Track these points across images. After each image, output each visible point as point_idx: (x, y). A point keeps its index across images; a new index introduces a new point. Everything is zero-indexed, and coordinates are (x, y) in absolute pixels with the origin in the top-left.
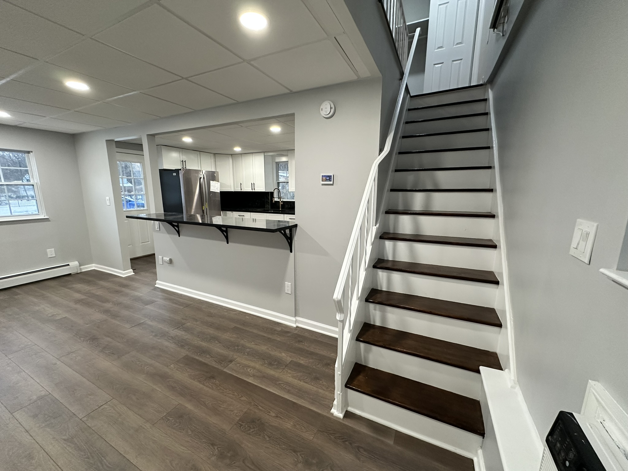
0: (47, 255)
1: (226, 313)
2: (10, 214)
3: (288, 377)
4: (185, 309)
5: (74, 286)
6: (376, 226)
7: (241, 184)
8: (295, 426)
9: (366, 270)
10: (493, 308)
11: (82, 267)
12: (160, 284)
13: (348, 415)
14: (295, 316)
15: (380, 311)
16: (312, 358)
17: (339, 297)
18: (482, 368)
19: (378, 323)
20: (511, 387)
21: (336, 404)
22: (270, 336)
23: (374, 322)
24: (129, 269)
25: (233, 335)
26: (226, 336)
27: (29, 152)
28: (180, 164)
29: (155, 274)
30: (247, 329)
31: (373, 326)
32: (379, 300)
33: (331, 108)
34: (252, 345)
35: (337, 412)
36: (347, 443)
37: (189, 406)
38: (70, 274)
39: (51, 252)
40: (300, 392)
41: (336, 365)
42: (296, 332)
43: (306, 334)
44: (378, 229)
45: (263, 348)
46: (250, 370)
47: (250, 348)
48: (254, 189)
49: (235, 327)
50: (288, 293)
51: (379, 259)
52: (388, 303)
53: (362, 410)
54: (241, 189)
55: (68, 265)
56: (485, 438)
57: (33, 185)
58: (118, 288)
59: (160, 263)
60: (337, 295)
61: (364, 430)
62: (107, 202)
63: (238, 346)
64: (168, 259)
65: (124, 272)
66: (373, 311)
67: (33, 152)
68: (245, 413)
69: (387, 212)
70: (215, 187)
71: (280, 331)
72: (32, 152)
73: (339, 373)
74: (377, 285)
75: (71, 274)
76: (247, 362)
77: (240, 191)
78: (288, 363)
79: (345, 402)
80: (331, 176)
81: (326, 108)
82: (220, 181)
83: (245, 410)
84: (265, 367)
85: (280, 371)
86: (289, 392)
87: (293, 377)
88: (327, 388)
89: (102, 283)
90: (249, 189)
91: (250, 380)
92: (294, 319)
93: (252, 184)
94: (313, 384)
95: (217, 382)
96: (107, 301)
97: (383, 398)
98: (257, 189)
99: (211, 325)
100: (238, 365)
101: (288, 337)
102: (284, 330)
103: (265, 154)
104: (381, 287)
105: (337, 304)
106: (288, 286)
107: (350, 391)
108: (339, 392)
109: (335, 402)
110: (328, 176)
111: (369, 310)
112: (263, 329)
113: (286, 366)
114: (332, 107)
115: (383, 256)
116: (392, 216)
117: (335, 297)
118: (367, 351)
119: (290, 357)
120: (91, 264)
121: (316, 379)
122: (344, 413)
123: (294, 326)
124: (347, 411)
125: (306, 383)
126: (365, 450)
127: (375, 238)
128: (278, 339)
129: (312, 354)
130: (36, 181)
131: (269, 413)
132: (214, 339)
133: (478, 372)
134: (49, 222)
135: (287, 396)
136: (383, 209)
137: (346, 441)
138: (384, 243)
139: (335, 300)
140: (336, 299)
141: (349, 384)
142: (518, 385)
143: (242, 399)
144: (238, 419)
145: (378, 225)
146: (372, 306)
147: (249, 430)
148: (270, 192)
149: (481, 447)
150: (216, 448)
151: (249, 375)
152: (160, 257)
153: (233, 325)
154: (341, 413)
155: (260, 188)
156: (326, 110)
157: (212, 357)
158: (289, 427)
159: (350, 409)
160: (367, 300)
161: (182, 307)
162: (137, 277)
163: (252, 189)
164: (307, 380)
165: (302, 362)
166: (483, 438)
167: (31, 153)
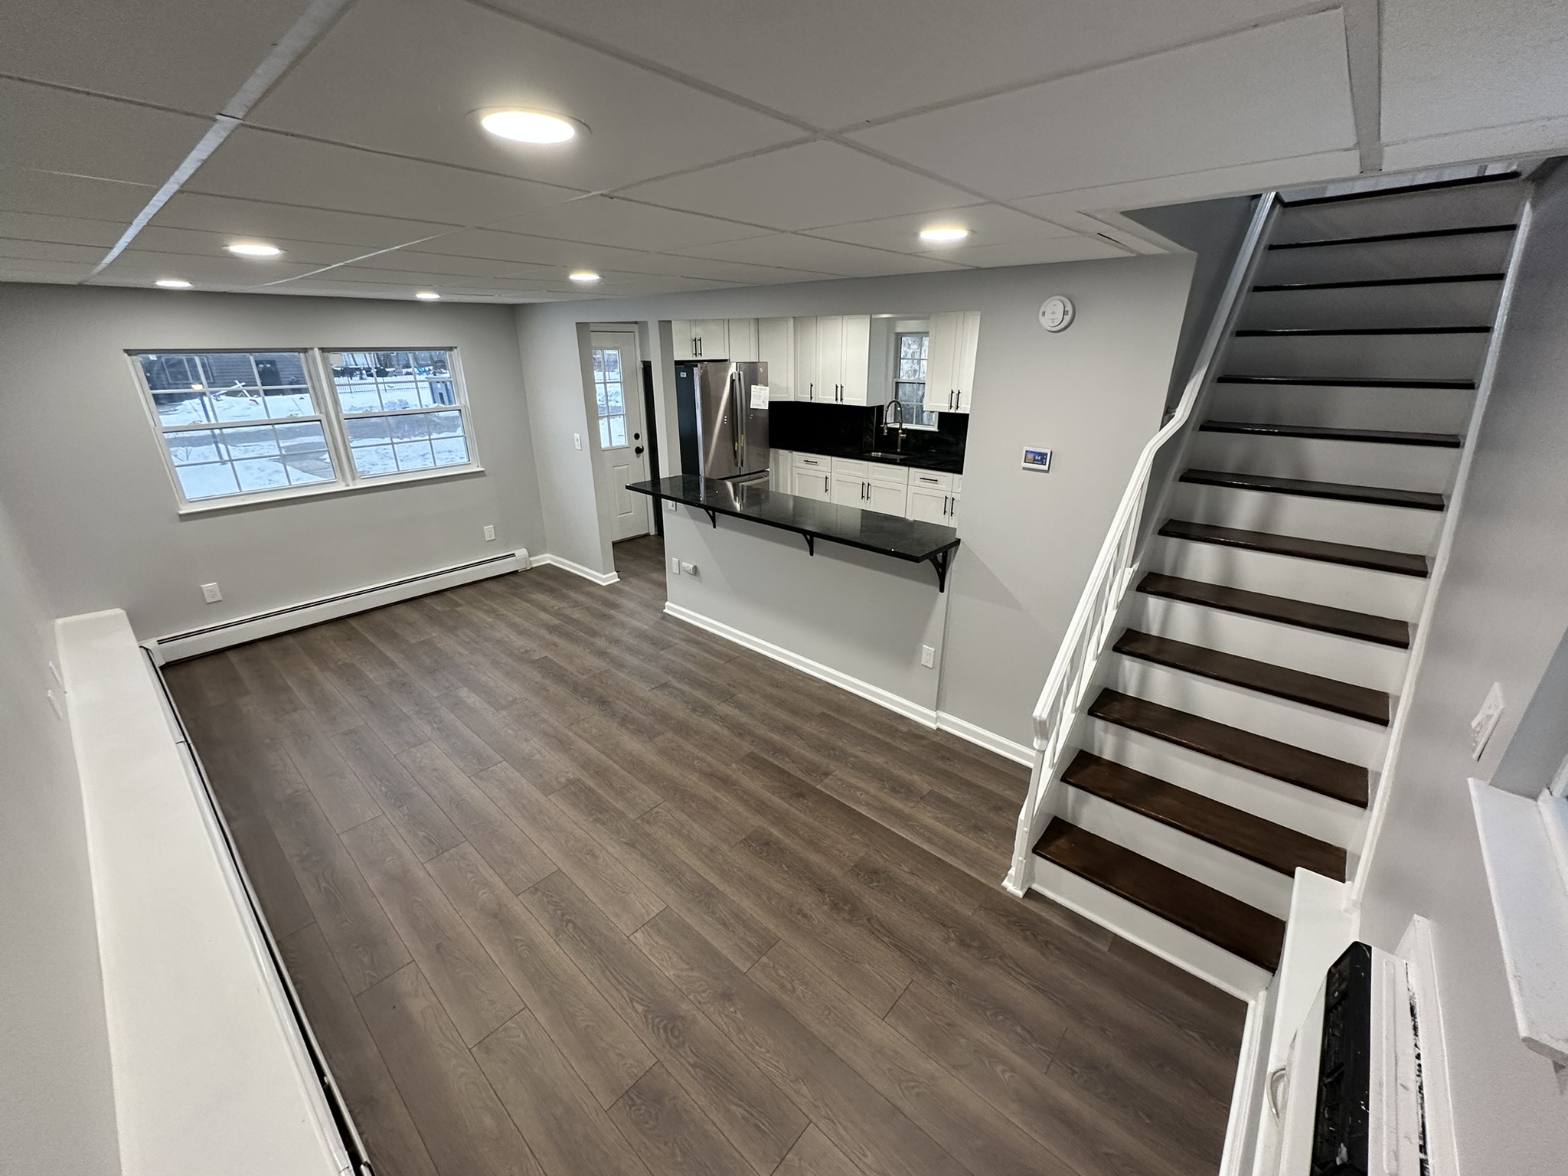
0: (484, 536)
1: (802, 684)
2: (432, 465)
3: (927, 817)
4: (728, 665)
5: (534, 596)
6: (1131, 567)
7: (812, 386)
8: (942, 891)
9: (1097, 658)
10: (1366, 769)
11: (531, 559)
12: (671, 608)
13: (1030, 894)
14: (937, 708)
15: (1116, 735)
16: (970, 793)
17: (1045, 716)
18: (1299, 870)
19: (1108, 755)
20: (1344, 910)
21: (1013, 875)
22: (888, 740)
23: (1101, 751)
24: (611, 572)
25: (822, 727)
26: (810, 728)
27: (451, 349)
28: (690, 347)
29: (663, 586)
30: (846, 720)
31: (1098, 760)
32: (1117, 716)
33: (1065, 313)
34: (857, 751)
35: (1013, 886)
36: (1028, 933)
37: (775, 832)
38: (515, 572)
39: (489, 531)
40: (949, 845)
41: (1022, 816)
42: (936, 739)
43: (957, 747)
44: (1136, 574)
45: (879, 760)
46: (861, 794)
47: (856, 757)
48: (841, 399)
49: (823, 712)
50: (926, 666)
51: (1129, 631)
52: (1134, 725)
53: (1060, 894)
54: (811, 398)
55: (513, 555)
56: (1275, 975)
57: (460, 410)
58: (602, 608)
59: (675, 572)
60: (1041, 711)
61: (1057, 921)
62: (576, 443)
63: (833, 749)
64: (691, 566)
65: (604, 577)
66: (1102, 734)
67: (458, 349)
68: (862, 858)
69: (1164, 532)
70: (760, 398)
71: (905, 733)
72: (456, 348)
73: (1025, 829)
74: (1117, 683)
75: (517, 571)
76: (853, 781)
77: (809, 401)
78: (925, 794)
79: (1029, 874)
80: (1046, 454)
81: (1054, 313)
82: (769, 384)
83: (862, 854)
84: (885, 793)
85: (912, 805)
86: (929, 840)
87: (936, 818)
88: (996, 847)
89: (573, 595)
90: (830, 399)
91: (863, 810)
92: (933, 714)
93: (837, 387)
94: (971, 836)
95: (810, 804)
96: (594, 633)
97: (1101, 882)
98: (850, 400)
99: (780, 704)
100: (839, 782)
101: (923, 746)
102: (916, 733)
103: (873, 317)
104: (1125, 689)
105: (1038, 725)
106: (928, 653)
107: (1039, 859)
108: (1020, 858)
109: (1011, 870)
110: (1040, 454)
111: (1093, 730)
112: (875, 724)
113: (921, 798)
114: (1067, 311)
115: (1140, 625)
116: (1173, 543)
117: (1037, 713)
118: (1078, 801)
119: (929, 785)
120: (542, 554)
121: (976, 828)
122: (1025, 890)
123: (934, 726)
124: (1030, 889)
125: (960, 832)
126: (1057, 948)
127: (1128, 588)
128: (905, 748)
129: (969, 784)
130: (463, 403)
131: (900, 866)
132: (788, 730)
133: (1292, 875)
134: (484, 478)
135: (926, 847)
136: (1154, 524)
137: (1028, 930)
138: (1145, 603)
139: (1036, 719)
140: (1038, 718)
141: (1040, 848)
142: (1359, 911)
143: (854, 836)
144: (852, 864)
145: (1136, 566)
146: (1099, 724)
147: (872, 883)
148: (877, 406)
149: (1267, 988)
150: (826, 896)
151: (859, 802)
152: (675, 560)
153: (819, 709)
154: (1021, 890)
155: (857, 396)
156: (1054, 316)
157: (793, 762)
158: (933, 892)
159: (1035, 887)
160: (1092, 712)
161: (722, 662)
162: (626, 588)
163: (837, 399)
164: (961, 827)
165: (951, 796)
166: (1273, 976)
167: (455, 350)
